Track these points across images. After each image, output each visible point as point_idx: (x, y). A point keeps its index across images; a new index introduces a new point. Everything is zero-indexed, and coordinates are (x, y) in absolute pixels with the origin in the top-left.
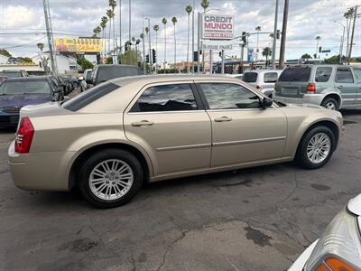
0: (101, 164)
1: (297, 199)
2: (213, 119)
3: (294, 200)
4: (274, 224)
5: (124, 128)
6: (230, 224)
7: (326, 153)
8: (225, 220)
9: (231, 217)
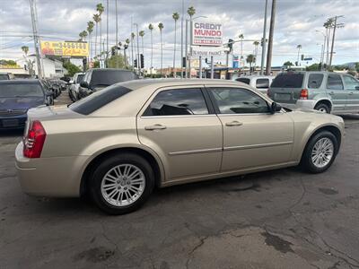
0: (114, 169)
1: (308, 204)
2: (224, 124)
3: (305, 204)
4: (291, 230)
5: (137, 132)
6: (248, 229)
7: (329, 157)
8: (241, 226)
9: (248, 223)
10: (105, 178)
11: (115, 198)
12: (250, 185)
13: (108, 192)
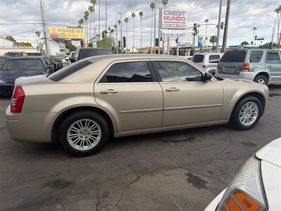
0: (77, 122)
1: (230, 153)
2: (164, 90)
3: (227, 153)
4: (210, 172)
5: (94, 95)
6: (175, 171)
7: (255, 118)
8: (171, 168)
9: (177, 165)
10: (70, 129)
11: (78, 144)
12: (187, 138)
13: (73, 139)
